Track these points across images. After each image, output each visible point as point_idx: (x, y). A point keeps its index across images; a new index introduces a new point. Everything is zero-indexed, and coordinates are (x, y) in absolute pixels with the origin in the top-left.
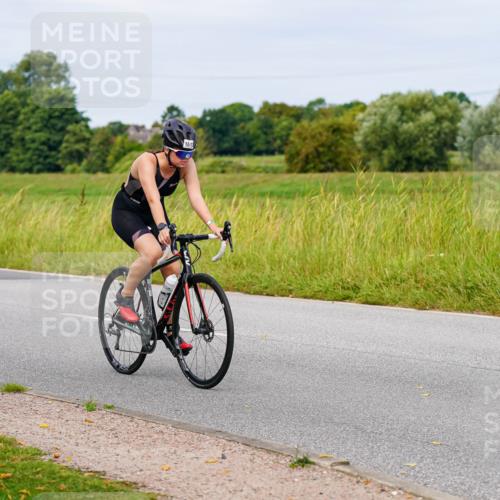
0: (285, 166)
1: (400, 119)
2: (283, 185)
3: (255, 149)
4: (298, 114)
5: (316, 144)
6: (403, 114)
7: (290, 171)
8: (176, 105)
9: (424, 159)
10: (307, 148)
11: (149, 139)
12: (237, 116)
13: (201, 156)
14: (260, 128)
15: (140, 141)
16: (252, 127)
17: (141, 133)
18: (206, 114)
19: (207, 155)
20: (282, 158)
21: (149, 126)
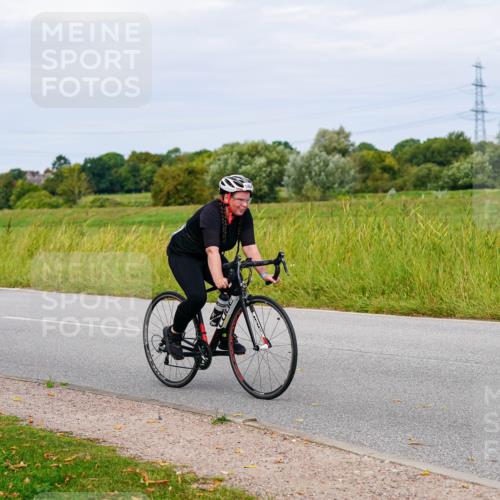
0: (152, 201)
1: (238, 162)
2: (150, 216)
3: (126, 188)
4: (159, 161)
5: (175, 183)
6: (241, 158)
7: (155, 205)
8: (63, 155)
9: (259, 194)
10: (168, 186)
11: (43, 182)
12: (112, 162)
13: (84, 195)
14: (130, 172)
15: (36, 184)
16: (123, 171)
17: (36, 177)
18: (87, 161)
19: (89, 193)
20: (149, 195)
21: (42, 172)
